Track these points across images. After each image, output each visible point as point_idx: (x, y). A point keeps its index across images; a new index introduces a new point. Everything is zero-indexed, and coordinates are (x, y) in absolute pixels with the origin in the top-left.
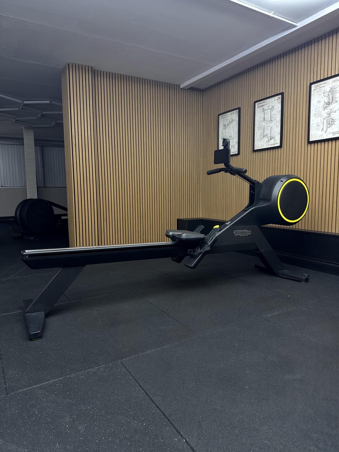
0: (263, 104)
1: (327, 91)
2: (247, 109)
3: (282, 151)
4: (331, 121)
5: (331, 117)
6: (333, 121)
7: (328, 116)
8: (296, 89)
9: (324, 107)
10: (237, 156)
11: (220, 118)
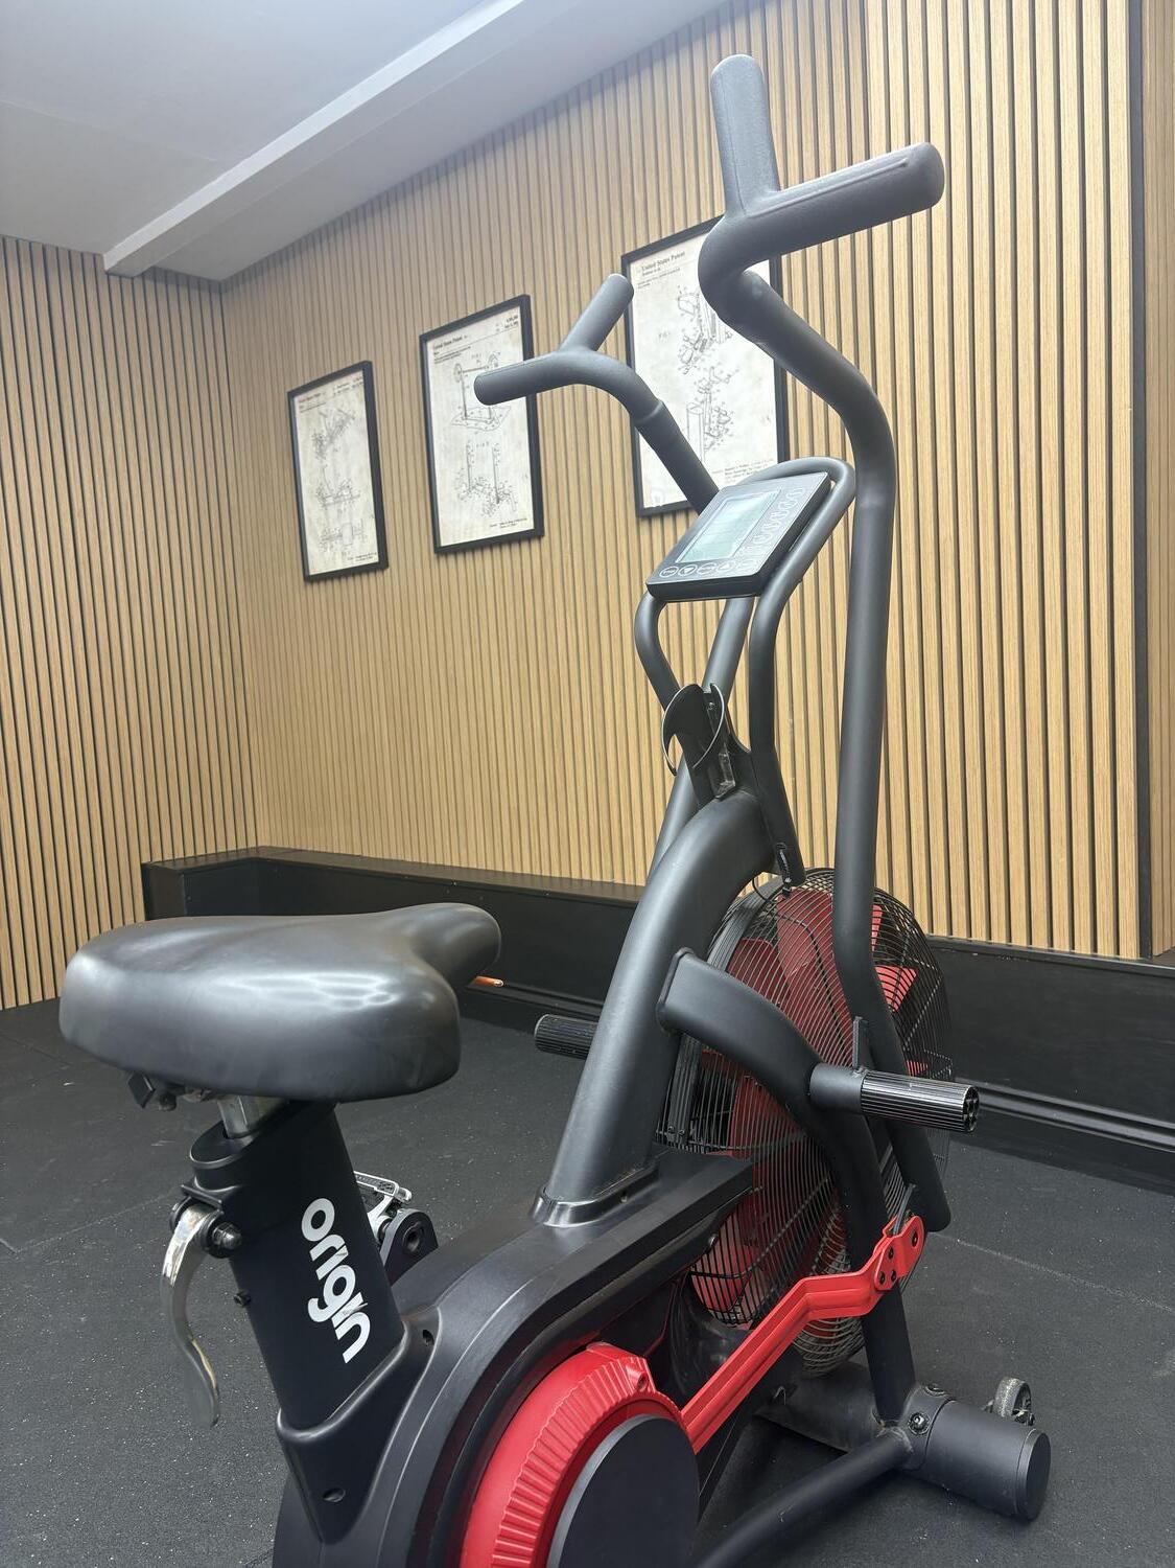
0: (454, 347)
1: (688, 292)
2: (396, 370)
3: (546, 553)
4: (714, 419)
5: (714, 404)
6: (726, 418)
7: (701, 397)
8: (573, 284)
9: (686, 358)
10: (379, 574)
11: (297, 410)
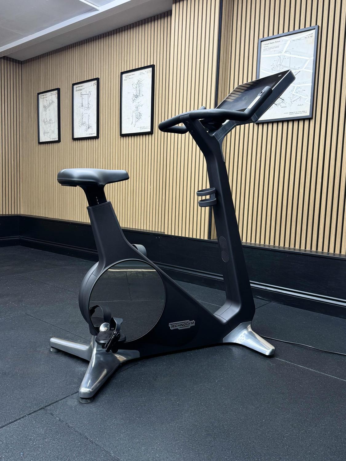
0: (80, 88)
1: (135, 83)
2: (66, 91)
3: (99, 142)
4: (138, 115)
5: (138, 111)
7: (136, 109)
8: (110, 77)
9: (133, 99)
10: (58, 144)
11: (40, 98)
